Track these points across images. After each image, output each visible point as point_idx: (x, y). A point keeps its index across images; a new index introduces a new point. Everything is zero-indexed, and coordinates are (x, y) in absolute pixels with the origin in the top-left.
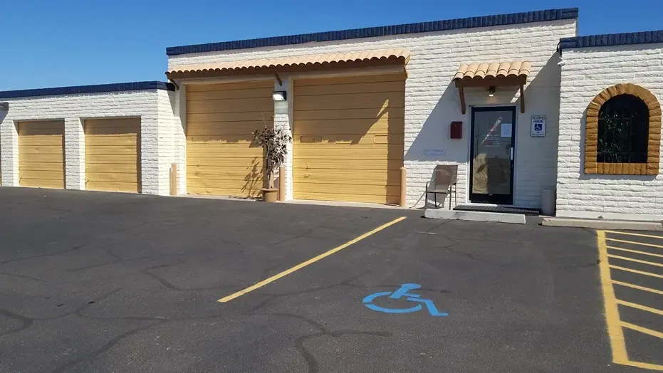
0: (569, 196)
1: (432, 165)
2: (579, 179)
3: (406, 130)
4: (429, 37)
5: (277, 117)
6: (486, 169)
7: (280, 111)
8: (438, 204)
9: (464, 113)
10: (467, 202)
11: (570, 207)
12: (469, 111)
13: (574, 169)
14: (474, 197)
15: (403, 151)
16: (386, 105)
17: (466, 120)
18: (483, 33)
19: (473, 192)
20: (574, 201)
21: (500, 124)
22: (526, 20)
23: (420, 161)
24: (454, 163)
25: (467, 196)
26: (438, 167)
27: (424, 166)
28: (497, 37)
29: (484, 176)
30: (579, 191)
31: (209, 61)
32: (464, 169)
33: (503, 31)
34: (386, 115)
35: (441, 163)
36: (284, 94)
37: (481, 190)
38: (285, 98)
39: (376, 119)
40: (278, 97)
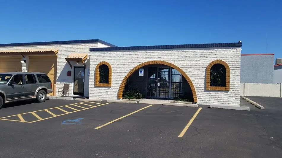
0: (92, 93)
1: (63, 84)
2: (94, 88)
3: (57, 73)
4: (63, 45)
5: (23, 68)
6: (77, 85)
7: (24, 66)
8: (65, 95)
9: (72, 68)
10: (72, 95)
11: (92, 96)
12: (73, 68)
13: (93, 85)
14: (75, 94)
15: (56, 79)
16: (53, 65)
17: (72, 70)
18: (77, 45)
19: (75, 92)
20: (93, 94)
21: (81, 72)
22: (86, 42)
23: (60, 82)
24: (69, 83)
25: (72, 93)
26: (65, 84)
27: (62, 84)
28: (80, 46)
29: (77, 87)
30: (94, 91)
31: (4, 49)
32: (72, 85)
33: (81, 45)
34: (53, 68)
35: (66, 83)
36: (25, 61)
37: (76, 91)
38: (25, 62)
39: (51, 69)
40: (22, 62)
